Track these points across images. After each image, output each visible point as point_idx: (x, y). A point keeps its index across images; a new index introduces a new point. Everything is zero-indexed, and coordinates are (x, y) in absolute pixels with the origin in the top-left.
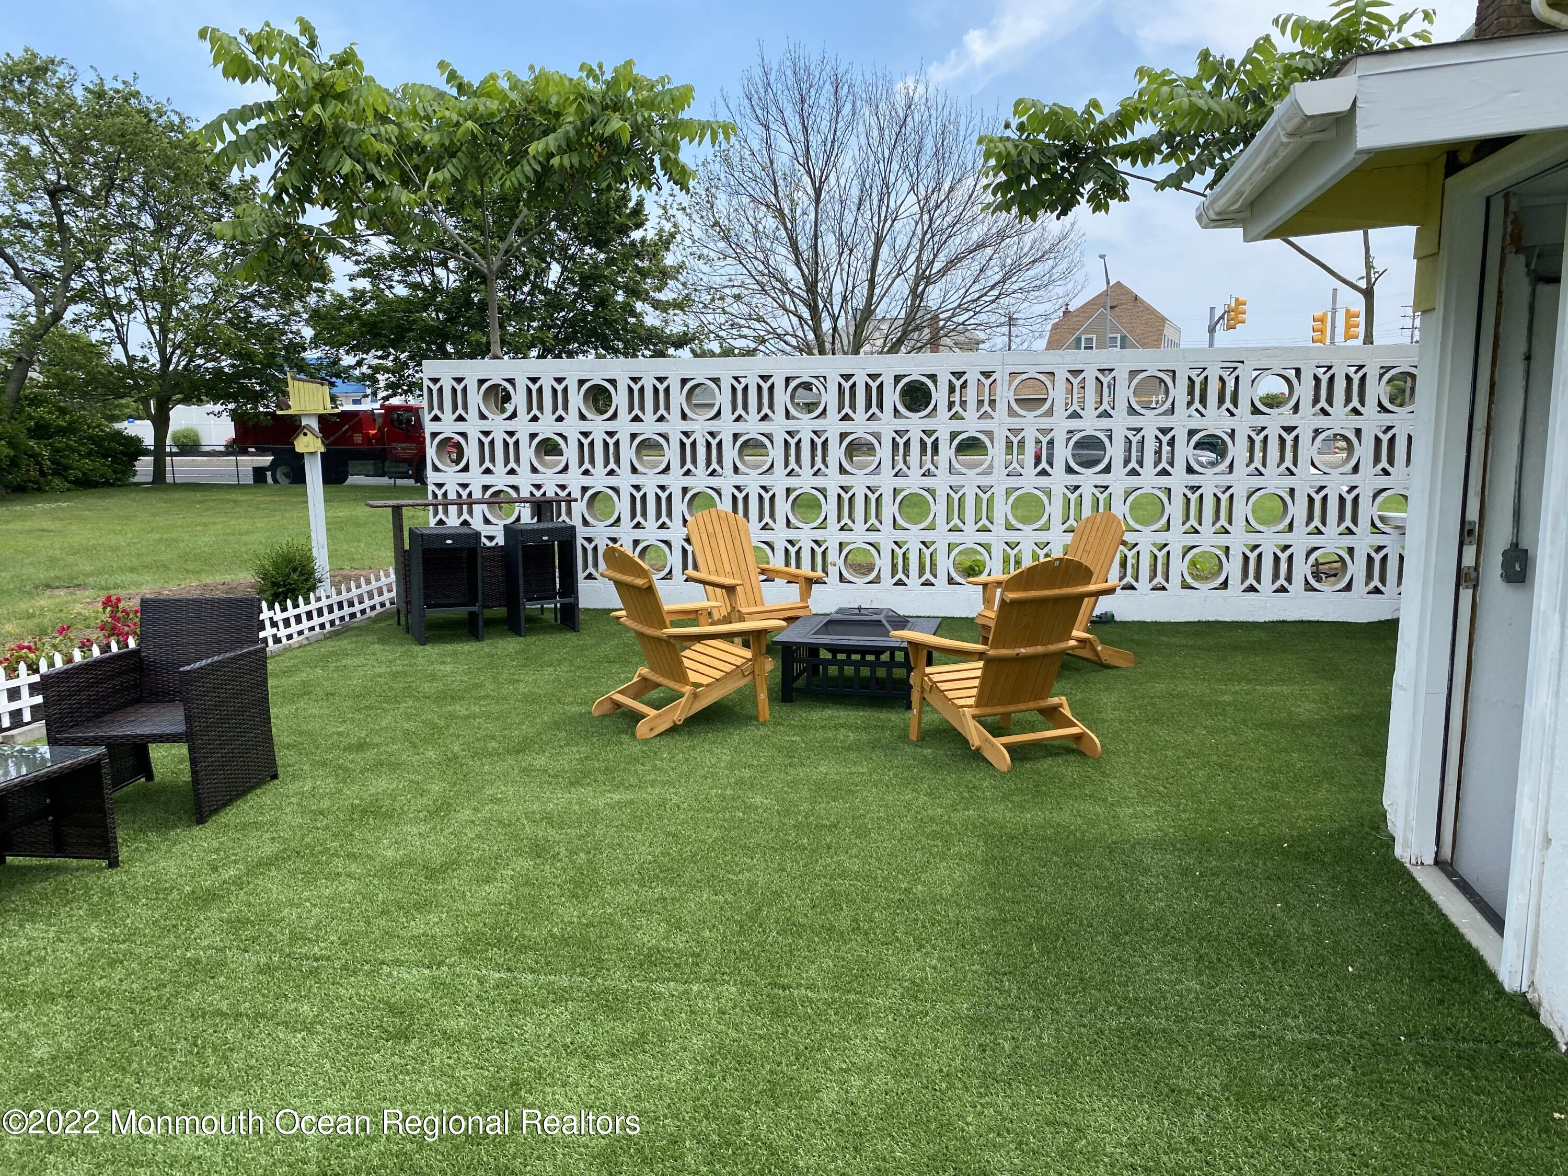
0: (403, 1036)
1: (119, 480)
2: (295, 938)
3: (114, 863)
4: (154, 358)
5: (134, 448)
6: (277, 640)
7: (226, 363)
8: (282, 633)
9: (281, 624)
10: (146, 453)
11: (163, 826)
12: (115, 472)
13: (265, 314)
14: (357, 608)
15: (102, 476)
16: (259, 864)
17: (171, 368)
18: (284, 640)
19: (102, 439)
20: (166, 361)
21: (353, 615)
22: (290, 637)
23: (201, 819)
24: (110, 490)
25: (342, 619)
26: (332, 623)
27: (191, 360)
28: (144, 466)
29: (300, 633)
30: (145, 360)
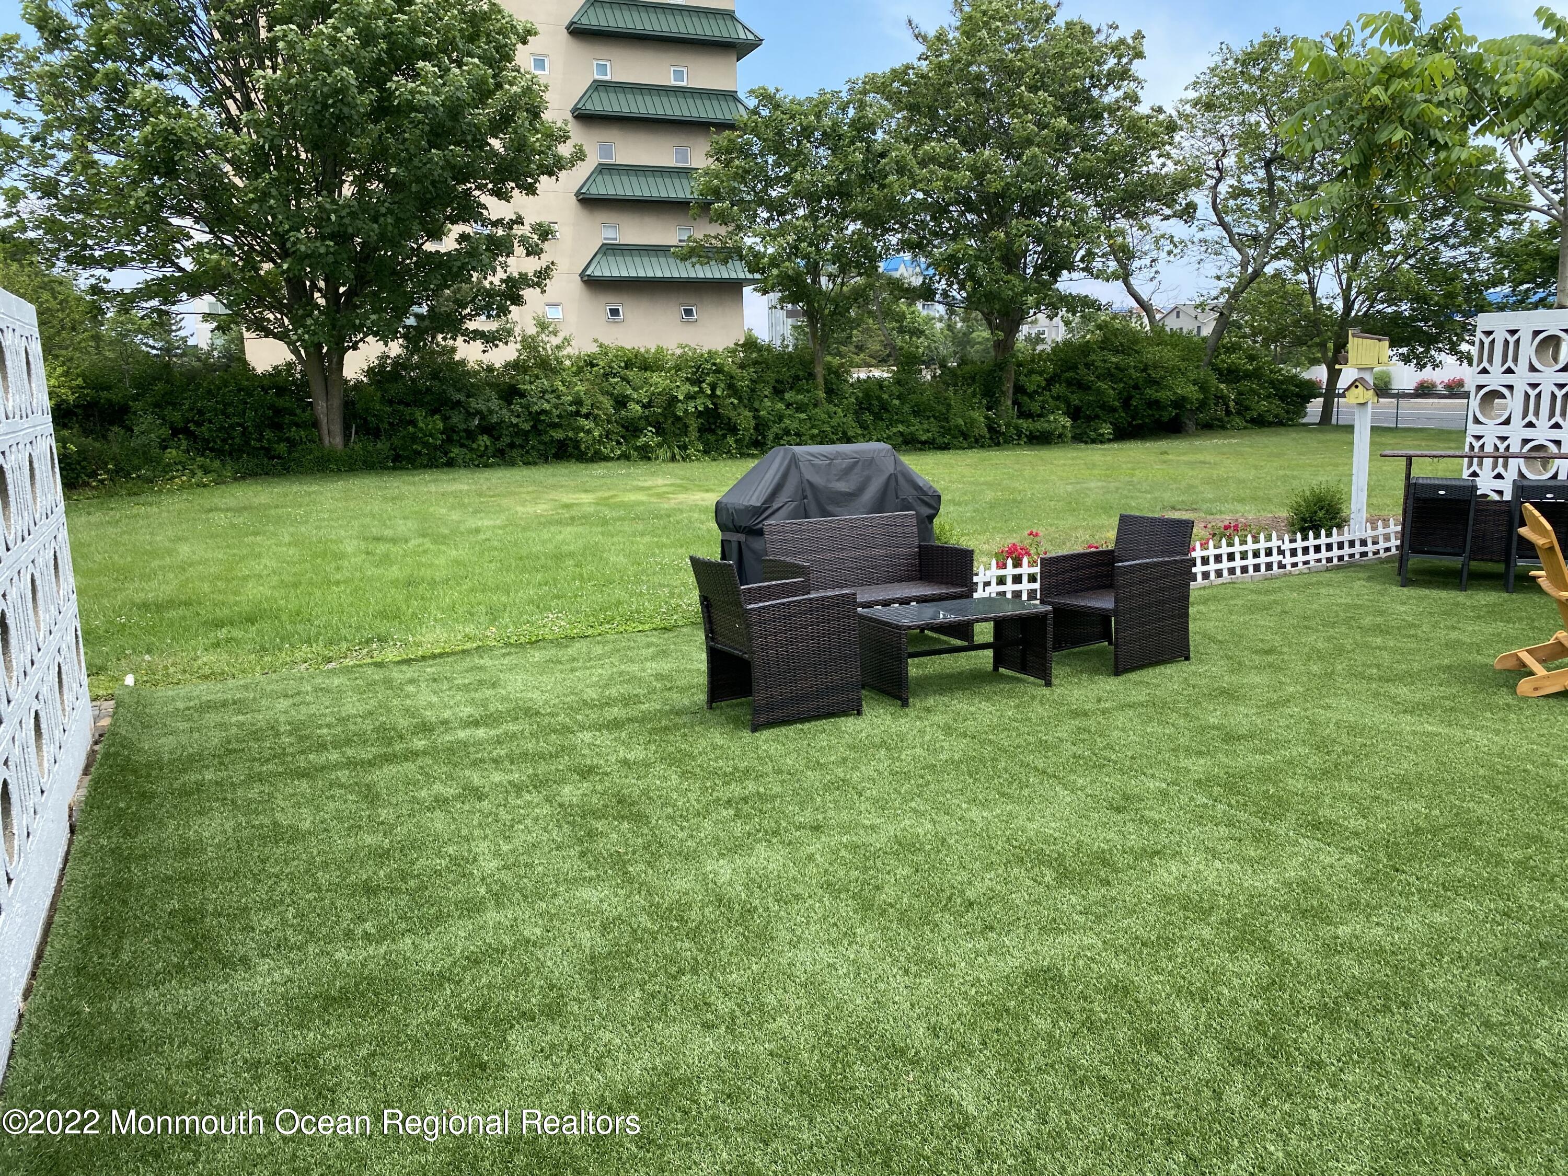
0: (1118, 810)
1: (1292, 420)
2: (1110, 747)
3: (1048, 684)
4: (1339, 306)
5: (1308, 390)
6: (1281, 566)
7: (1405, 308)
8: (1288, 560)
9: (1288, 553)
10: (1320, 395)
11: (1095, 671)
12: (1288, 412)
13: (1454, 254)
14: (1370, 548)
15: (1276, 416)
16: (1126, 705)
17: (1353, 314)
18: (1289, 567)
19: (1282, 382)
20: (1348, 306)
21: (1364, 554)
22: (1294, 565)
23: (1117, 673)
24: (1282, 430)
25: (1352, 556)
26: (1341, 558)
27: (1371, 306)
28: (1315, 407)
29: (1306, 563)
30: (1330, 308)
